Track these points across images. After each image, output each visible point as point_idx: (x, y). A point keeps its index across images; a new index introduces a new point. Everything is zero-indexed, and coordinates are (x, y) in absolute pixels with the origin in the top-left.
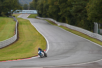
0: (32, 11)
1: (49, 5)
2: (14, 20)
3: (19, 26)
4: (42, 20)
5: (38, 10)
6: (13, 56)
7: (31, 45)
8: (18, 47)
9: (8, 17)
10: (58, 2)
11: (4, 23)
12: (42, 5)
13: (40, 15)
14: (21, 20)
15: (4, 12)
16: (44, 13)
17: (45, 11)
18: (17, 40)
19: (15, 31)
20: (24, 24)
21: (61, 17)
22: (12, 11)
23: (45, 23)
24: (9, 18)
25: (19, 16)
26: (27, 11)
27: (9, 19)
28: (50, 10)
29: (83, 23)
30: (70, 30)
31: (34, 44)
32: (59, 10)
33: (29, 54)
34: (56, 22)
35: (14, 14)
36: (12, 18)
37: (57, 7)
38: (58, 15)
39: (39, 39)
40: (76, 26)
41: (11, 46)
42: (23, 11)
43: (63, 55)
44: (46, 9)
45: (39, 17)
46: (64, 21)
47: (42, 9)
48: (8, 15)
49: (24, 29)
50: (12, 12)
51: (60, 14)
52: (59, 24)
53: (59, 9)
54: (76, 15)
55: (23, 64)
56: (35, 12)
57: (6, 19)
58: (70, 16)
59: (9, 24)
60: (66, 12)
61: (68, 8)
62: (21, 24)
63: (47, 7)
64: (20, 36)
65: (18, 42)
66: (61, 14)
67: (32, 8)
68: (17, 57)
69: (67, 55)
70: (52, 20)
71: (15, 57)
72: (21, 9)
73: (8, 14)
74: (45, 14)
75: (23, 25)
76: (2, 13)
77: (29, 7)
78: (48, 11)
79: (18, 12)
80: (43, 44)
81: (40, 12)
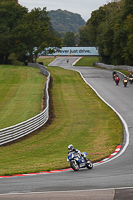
0: (86, 48)
1: (127, 33)
2: (42, 73)
3: (55, 86)
4: (110, 70)
5: (101, 47)
6: (41, 163)
7: (85, 134)
8: (51, 139)
9: (26, 64)
11: (16, 80)
12: (111, 33)
13: (106, 58)
14: (58, 73)
15: (15, 52)
16: (115, 53)
17: (119, 47)
18: (49, 122)
19: (45, 99)
20: (66, 82)
22: (36, 49)
24: (28, 69)
25: (54, 63)
26: (73, 49)
28: (130, 47)
31: (91, 130)
35: (40, 58)
36: (37, 67)
39: (104, 118)
41: (33, 138)
42: (64, 49)
44: (121, 44)
45: (103, 65)
47: (110, 44)
48: (26, 60)
49: (67, 94)
50: (36, 53)
56: (94, 51)
57: (21, 70)
59: (27, 82)
62: (59, 81)
63: (124, 37)
64: (56, 113)
67: (85, 42)
68: (51, 165)
71: (44, 165)
72: (59, 45)
73: (26, 57)
74: (119, 56)
75: (63, 86)
77: (78, 40)
78: (125, 49)
79: (51, 52)
80: (114, 131)
81: (105, 50)
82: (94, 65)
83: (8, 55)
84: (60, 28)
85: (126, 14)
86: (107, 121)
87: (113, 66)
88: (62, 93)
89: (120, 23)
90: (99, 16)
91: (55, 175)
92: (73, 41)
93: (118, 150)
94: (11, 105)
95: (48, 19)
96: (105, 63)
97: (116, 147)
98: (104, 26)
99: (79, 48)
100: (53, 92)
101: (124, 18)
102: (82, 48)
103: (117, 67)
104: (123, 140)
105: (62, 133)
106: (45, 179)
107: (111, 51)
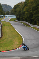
1: (25, 12)
4: (19, 23)
5: (17, 16)
7: (11, 41)
8: (2, 42)
10: (31, 10)
12: (20, 11)
13: (18, 19)
14: (4, 23)
17: (22, 16)
20: (6, 25)
21: (34, 21)
23: (21, 25)
25: (3, 20)
26: (9, 16)
28: (25, 16)
31: (13, 40)
32: (32, 16)
33: (10, 48)
34: (30, 24)
37: (31, 13)
38: (31, 19)
42: (6, 16)
43: (35, 49)
44: (23, 15)
45: (17, 21)
46: (35, 24)
47: (20, 15)
49: (6, 29)
51: (32, 18)
52: (32, 26)
53: (32, 14)
60: (37, 17)
62: (4, 25)
63: (24, 13)
64: (3, 35)
65: (2, 38)
66: (33, 18)
67: (12, 14)
68: (1, 50)
70: (27, 23)
72: (4, 15)
75: (6, 27)
77: (10, 13)
78: (24, 16)
79: (2, 16)
80: (20, 40)
81: (18, 17)
82: (15, 21)
84: (5, 10)
85: (25, 6)
86: (18, 38)
87: (20, 21)
88: (5, 29)
89: (23, 9)
90: (17, 6)
91: (2, 53)
92: (9, 14)
93: (21, 46)
95: (1, 7)
96: (18, 20)
97: (20, 45)
98: (18, 9)
100: (2, 28)
101: (24, 7)
102: (11, 16)
103: (21, 22)
105: (5, 41)
107: (20, 17)
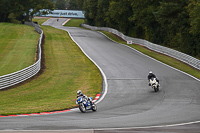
0: (74, 12)
2: (36, 31)
3: (46, 43)
4: (93, 31)
5: (87, 11)
6: (32, 106)
7: (70, 83)
8: (42, 86)
9: (23, 23)
11: (14, 35)
13: (90, 21)
14: (49, 31)
15: (15, 12)
16: (98, 16)
17: (102, 12)
18: (41, 72)
19: (38, 52)
20: (56, 39)
22: (31, 10)
23: (99, 39)
24: (25, 27)
25: (46, 23)
26: (63, 11)
27: (26, 29)
28: (111, 12)
29: (180, 40)
30: (152, 54)
31: (75, 80)
33: (66, 102)
34: (123, 36)
35: (35, 18)
36: (32, 26)
37: (128, 4)
38: (127, 22)
39: (87, 71)
40: (166, 45)
41: (27, 85)
42: (55, 11)
44: (104, 9)
45: (88, 26)
46: (140, 35)
47: (95, 9)
48: (23, 20)
49: (56, 49)
50: (32, 14)
51: (132, 19)
52: (130, 41)
53: (131, 8)
54: (166, 22)
55: (53, 123)
56: (80, 14)
57: (18, 27)
58: (154, 24)
59: (24, 38)
60: (145, 15)
61: (150, 8)
62: (50, 38)
63: (106, 4)
64: (47, 65)
65: (42, 76)
66: (134, 19)
67: (73, 7)
68: (41, 108)
69: (146, 106)
70: (115, 31)
71: (35, 108)
72: (51, 8)
73: (23, 17)
74: (101, 19)
75: (54, 42)
76: (11, 16)
77: (67, 4)
78: (107, 14)
79: (45, 13)
80: (95, 82)
81: (90, 14)
82: (80, 26)
83: (8, 15)
86: (90, 74)
87: (96, 28)
88: (52, 48)
92: (63, 5)
93: (97, 97)
94: (10, 57)
96: (90, 25)
97: (96, 95)
99: (68, 12)
100: (45, 47)
102: (71, 12)
103: (100, 28)
104: (102, 89)
105: (51, 82)
106: (35, 120)
107: (95, 15)
